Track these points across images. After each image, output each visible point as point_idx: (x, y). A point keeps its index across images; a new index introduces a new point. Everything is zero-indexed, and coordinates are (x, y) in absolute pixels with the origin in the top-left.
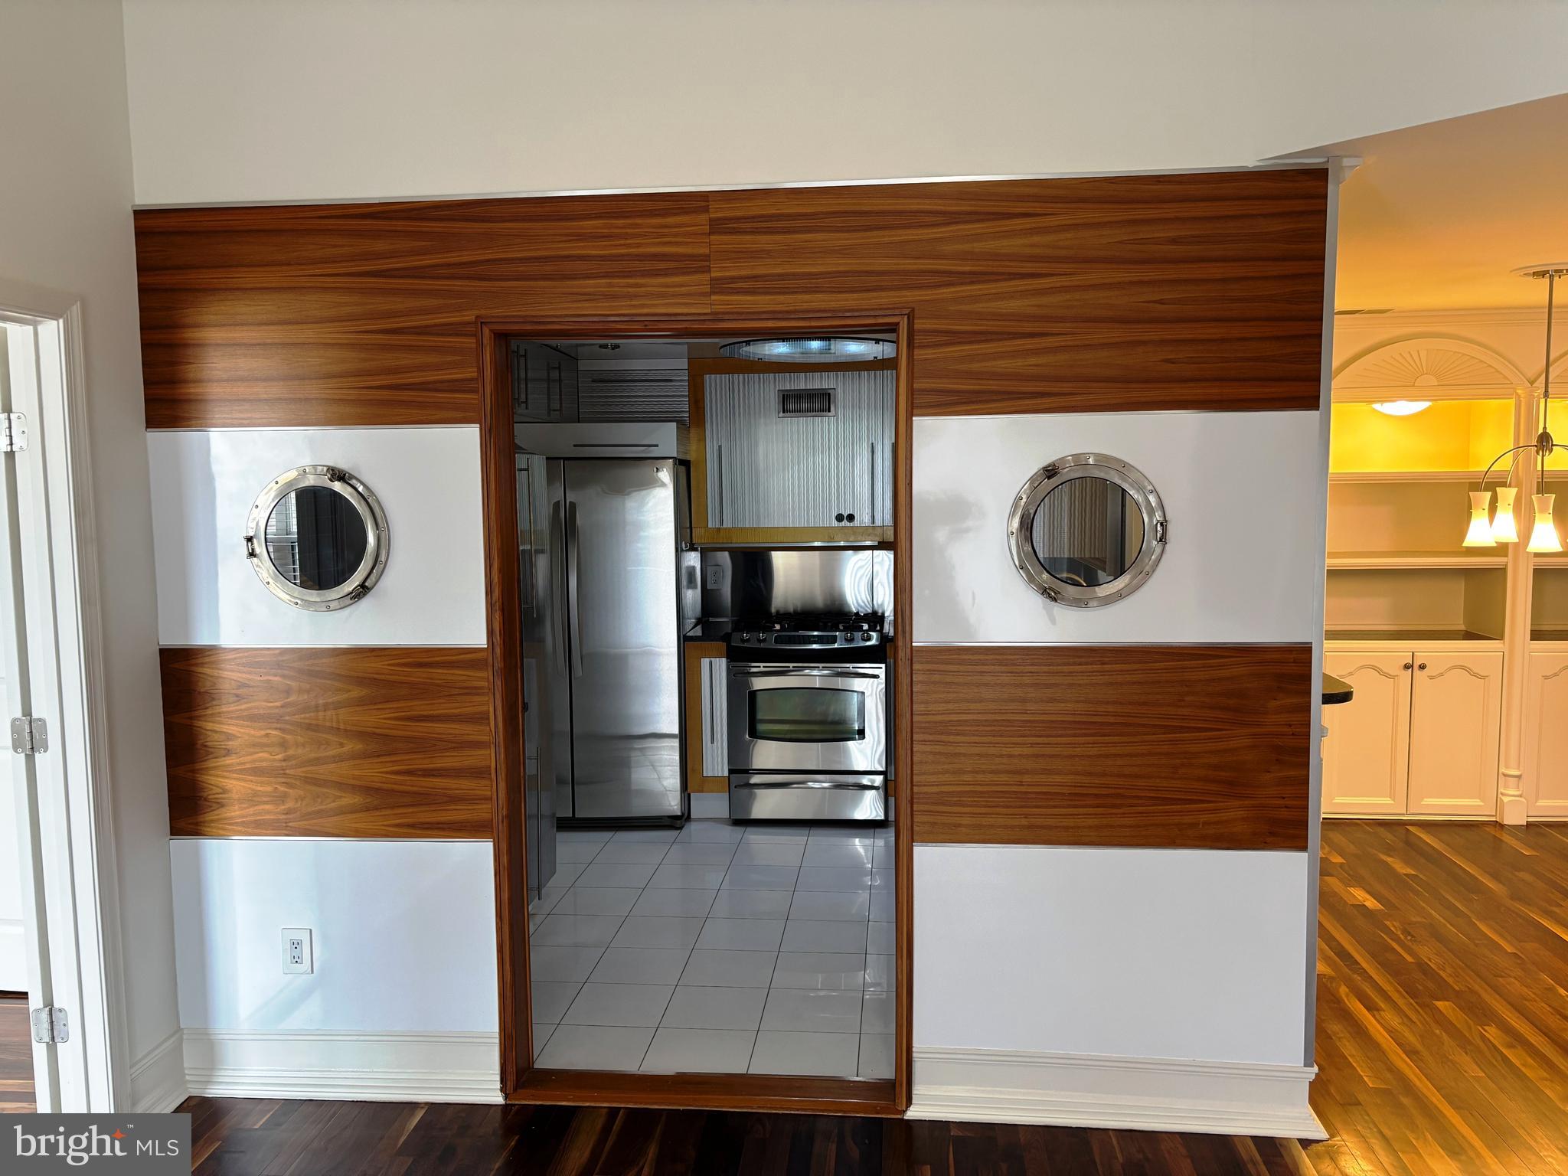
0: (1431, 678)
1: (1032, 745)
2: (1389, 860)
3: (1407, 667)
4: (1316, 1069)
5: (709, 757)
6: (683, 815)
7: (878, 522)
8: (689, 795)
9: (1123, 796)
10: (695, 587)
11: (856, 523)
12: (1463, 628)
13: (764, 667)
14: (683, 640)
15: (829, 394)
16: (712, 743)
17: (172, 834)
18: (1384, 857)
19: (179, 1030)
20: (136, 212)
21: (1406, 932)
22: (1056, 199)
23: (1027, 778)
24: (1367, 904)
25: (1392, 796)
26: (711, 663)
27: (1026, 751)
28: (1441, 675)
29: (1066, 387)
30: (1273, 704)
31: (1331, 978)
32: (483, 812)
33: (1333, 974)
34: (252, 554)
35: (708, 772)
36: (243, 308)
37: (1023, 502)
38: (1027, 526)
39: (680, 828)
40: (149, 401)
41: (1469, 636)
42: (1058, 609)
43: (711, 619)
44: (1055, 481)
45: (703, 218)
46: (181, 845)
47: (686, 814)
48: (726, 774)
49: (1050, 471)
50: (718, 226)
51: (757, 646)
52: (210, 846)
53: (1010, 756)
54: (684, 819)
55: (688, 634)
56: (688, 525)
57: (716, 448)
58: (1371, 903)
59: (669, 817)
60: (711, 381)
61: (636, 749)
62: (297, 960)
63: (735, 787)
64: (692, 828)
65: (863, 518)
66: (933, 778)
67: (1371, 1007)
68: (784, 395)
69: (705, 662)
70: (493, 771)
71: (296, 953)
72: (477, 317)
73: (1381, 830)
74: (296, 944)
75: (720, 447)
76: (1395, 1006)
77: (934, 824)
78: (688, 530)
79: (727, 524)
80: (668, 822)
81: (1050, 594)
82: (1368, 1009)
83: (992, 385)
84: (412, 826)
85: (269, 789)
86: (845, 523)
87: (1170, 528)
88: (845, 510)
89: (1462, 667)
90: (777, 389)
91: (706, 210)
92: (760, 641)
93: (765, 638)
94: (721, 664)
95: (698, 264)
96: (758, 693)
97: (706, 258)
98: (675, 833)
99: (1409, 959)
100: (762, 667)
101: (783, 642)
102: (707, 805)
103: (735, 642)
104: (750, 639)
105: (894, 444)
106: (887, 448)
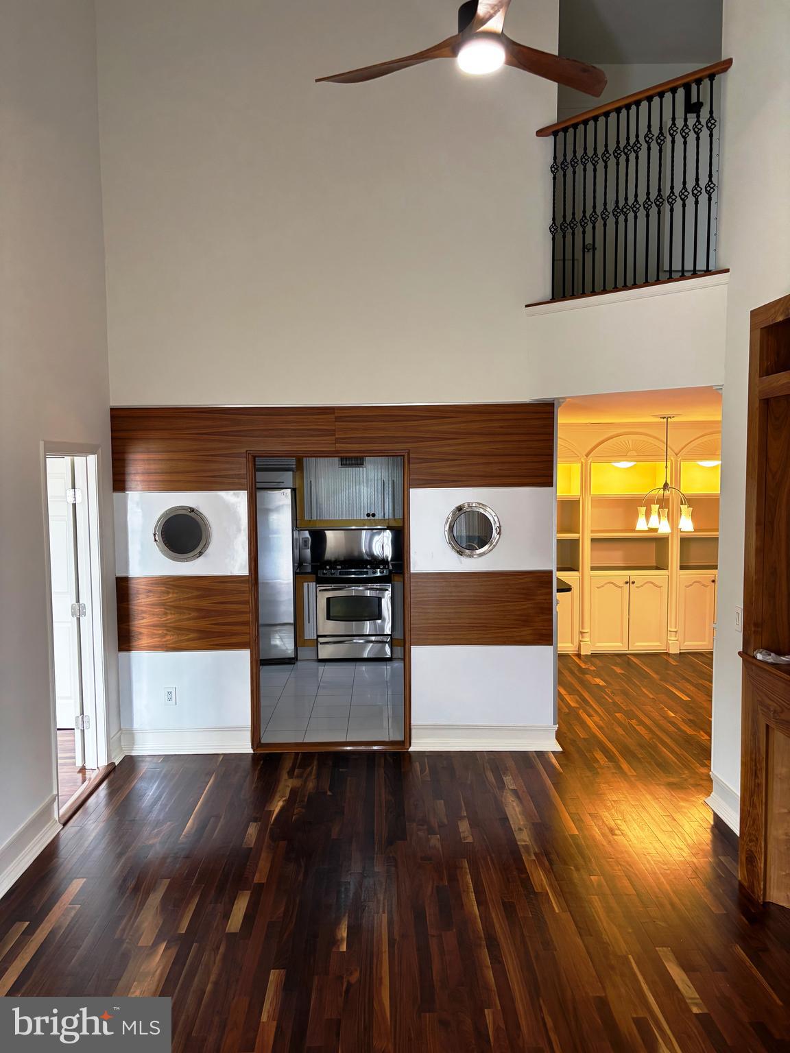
0: (637, 587)
1: (455, 608)
2: (615, 668)
3: (627, 583)
4: (557, 726)
5: (307, 629)
6: (295, 657)
7: (386, 517)
8: (298, 648)
9: (486, 627)
11: (376, 517)
12: (655, 565)
14: (296, 574)
15: (363, 458)
16: (309, 623)
17: (119, 651)
18: (613, 667)
19: (120, 729)
20: (111, 409)
21: (612, 692)
22: (459, 412)
23: (452, 621)
24: (601, 684)
25: (622, 642)
26: (308, 584)
27: (452, 611)
28: (642, 586)
29: (464, 478)
30: (539, 592)
31: (577, 708)
32: (246, 639)
33: (578, 706)
34: (155, 540)
35: (306, 637)
36: (153, 446)
37: (450, 520)
38: (451, 529)
39: (294, 664)
40: (114, 481)
41: (657, 568)
42: (463, 559)
44: (461, 512)
45: (333, 416)
46: (123, 654)
47: (297, 657)
48: (315, 638)
49: (460, 509)
50: (338, 419)
51: (331, 576)
52: (135, 655)
53: (446, 613)
54: (295, 659)
55: (298, 571)
58: (602, 683)
59: (288, 658)
62: (170, 700)
63: (319, 643)
64: (299, 663)
65: (379, 516)
66: (418, 622)
67: (590, 716)
68: (342, 458)
69: (305, 584)
70: (251, 623)
71: (170, 697)
72: (247, 451)
73: (616, 657)
74: (170, 693)
75: (310, 482)
76: (599, 715)
77: (418, 639)
79: (314, 518)
80: (287, 661)
81: (460, 553)
82: (589, 716)
83: (438, 478)
84: (217, 645)
85: (160, 632)
86: (371, 517)
87: (502, 528)
88: (371, 512)
89: (650, 582)
91: (334, 413)
92: (332, 574)
93: (334, 573)
94: (313, 585)
95: (332, 433)
96: (331, 599)
97: (335, 430)
98: (291, 666)
99: (610, 701)
100: (333, 586)
101: (343, 575)
102: (305, 653)
103: (320, 575)
104: (327, 572)
105: (394, 481)
106: (390, 482)
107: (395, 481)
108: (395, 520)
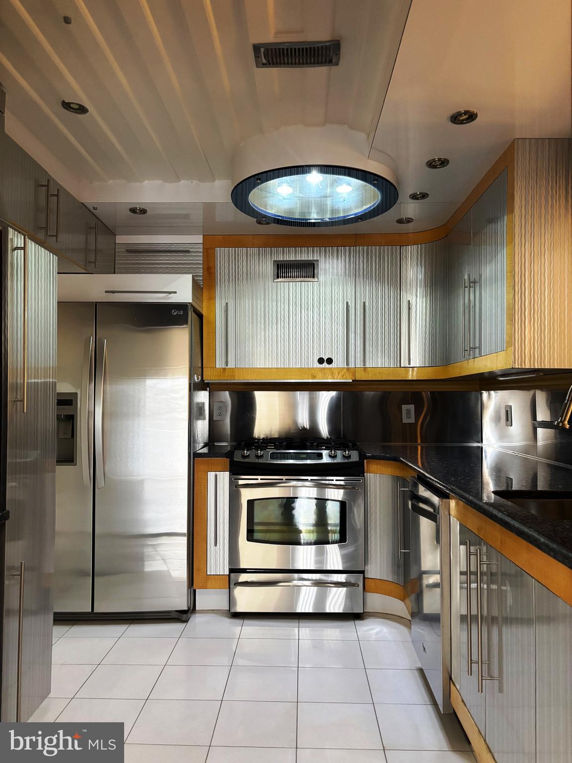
5: (213, 556)
6: (189, 609)
7: (352, 365)
8: (195, 591)
10: (204, 419)
11: (334, 365)
13: (261, 479)
14: (193, 456)
15: (314, 264)
16: (216, 545)
26: (216, 476)
35: (211, 571)
39: (186, 621)
43: (216, 444)
47: (192, 608)
48: (227, 572)
51: (256, 461)
54: (189, 612)
55: (197, 452)
56: (200, 365)
57: (224, 305)
59: (176, 611)
60: (221, 253)
61: (148, 545)
63: (235, 584)
64: (196, 620)
65: (340, 362)
68: (278, 265)
69: (211, 475)
75: (227, 304)
78: (200, 369)
79: (231, 365)
80: (176, 615)
86: (325, 365)
88: (325, 356)
90: (273, 260)
92: (258, 457)
93: (262, 455)
94: (224, 477)
96: (255, 502)
98: (182, 625)
100: (259, 479)
101: (277, 459)
102: (209, 599)
103: (238, 458)
104: (250, 455)
105: (364, 303)
106: (358, 306)
107: (367, 304)
108: (365, 369)
